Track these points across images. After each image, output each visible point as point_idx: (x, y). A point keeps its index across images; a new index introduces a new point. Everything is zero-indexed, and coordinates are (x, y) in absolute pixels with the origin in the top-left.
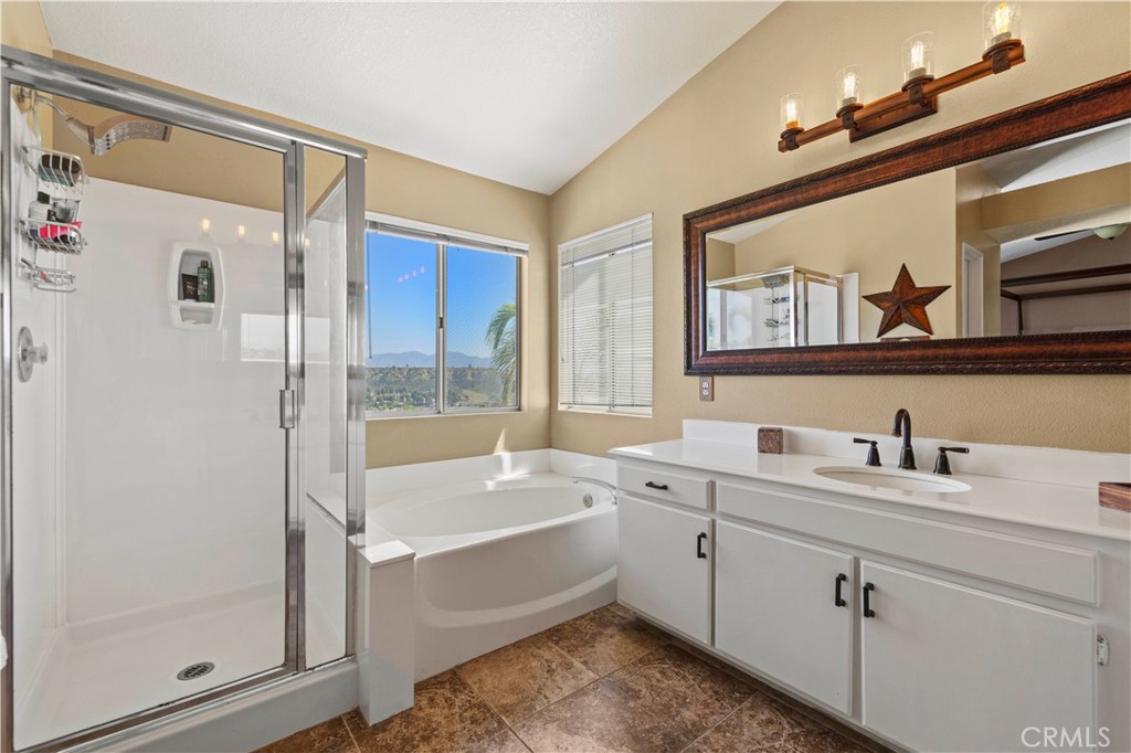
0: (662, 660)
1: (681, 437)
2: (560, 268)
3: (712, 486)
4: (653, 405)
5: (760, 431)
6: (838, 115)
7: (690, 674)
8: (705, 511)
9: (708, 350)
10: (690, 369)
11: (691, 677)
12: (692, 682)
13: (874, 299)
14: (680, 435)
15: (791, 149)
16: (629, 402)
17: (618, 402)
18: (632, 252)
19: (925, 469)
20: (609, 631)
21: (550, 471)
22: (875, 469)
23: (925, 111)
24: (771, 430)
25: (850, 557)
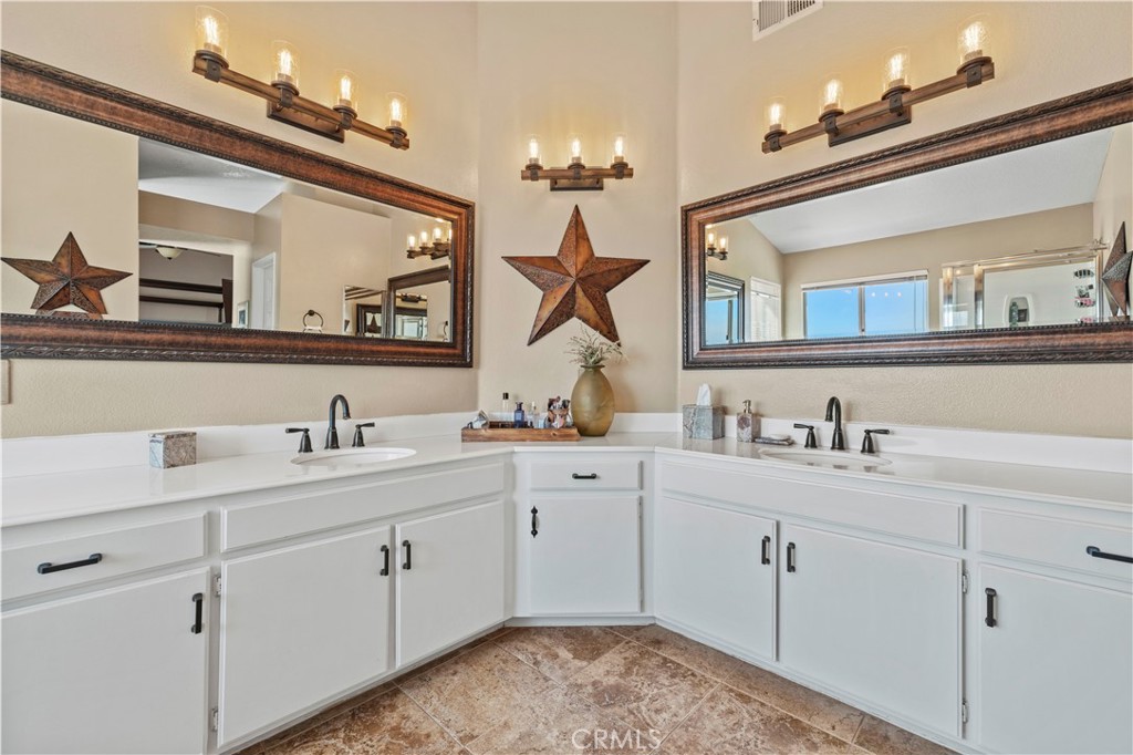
3: (210, 519)
5: (169, 437)
8: (200, 559)
13: (25, 266)
19: (346, 445)
22: (311, 455)
23: (336, 135)
24: (185, 435)
25: (387, 528)
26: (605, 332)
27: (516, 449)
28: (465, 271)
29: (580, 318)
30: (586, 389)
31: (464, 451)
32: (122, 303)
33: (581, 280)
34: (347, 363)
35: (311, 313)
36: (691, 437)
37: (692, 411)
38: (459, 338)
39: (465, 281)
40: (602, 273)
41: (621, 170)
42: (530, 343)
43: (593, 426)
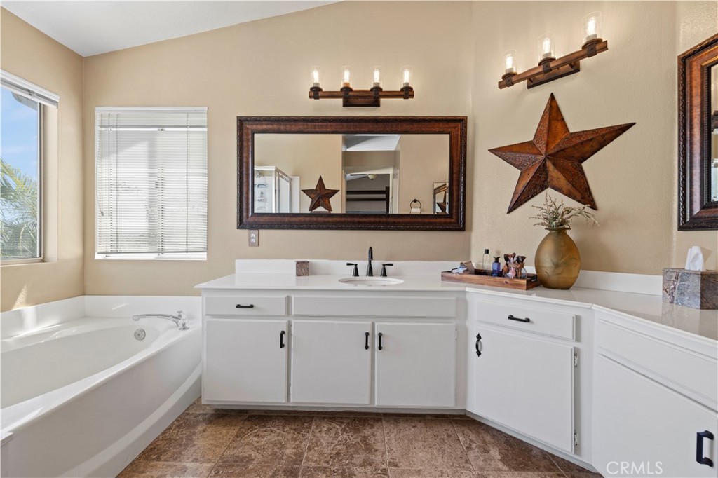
0: (251, 428)
1: (235, 273)
2: (98, 129)
3: (288, 300)
4: (207, 250)
5: (298, 263)
6: (341, 90)
7: (274, 427)
8: (284, 316)
9: (255, 212)
10: (241, 224)
11: (275, 429)
12: (278, 431)
13: (307, 192)
14: (233, 272)
15: (315, 98)
16: (184, 249)
17: (166, 249)
18: (187, 132)
19: (377, 275)
20: (200, 428)
21: (84, 317)
22: (356, 278)
23: (376, 104)
24: (304, 262)
25: (370, 323)
26: (579, 198)
27: (467, 289)
28: (459, 165)
29: (553, 188)
30: (549, 248)
31: (442, 286)
32: (338, 205)
33: (549, 156)
34: (380, 229)
35: (415, 201)
36: (672, 302)
37: (674, 275)
38: (454, 211)
39: (459, 172)
40: (573, 147)
41: (594, 47)
42: (510, 211)
43: (553, 279)
